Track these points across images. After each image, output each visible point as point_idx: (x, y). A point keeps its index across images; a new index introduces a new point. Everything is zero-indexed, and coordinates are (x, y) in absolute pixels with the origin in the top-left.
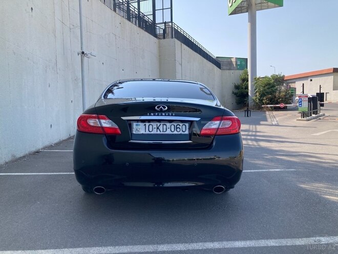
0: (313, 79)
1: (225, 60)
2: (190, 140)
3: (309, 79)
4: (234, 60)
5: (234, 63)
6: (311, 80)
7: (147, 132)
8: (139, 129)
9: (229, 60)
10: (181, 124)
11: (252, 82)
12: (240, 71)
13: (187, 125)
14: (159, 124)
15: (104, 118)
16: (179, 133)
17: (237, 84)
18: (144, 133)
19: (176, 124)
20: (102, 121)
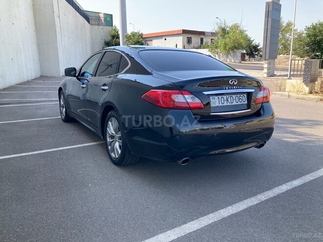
0: (167, 38)
1: (93, 15)
2: (250, 109)
3: (164, 38)
4: (102, 16)
5: (103, 19)
6: (165, 39)
7: (221, 105)
8: (215, 102)
9: (97, 15)
10: (242, 95)
11: (123, 39)
12: (109, 27)
13: (245, 95)
14: (228, 96)
15: (186, 94)
16: (241, 103)
17: (107, 41)
18: (219, 105)
19: (238, 96)
20: (186, 96)
